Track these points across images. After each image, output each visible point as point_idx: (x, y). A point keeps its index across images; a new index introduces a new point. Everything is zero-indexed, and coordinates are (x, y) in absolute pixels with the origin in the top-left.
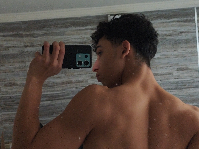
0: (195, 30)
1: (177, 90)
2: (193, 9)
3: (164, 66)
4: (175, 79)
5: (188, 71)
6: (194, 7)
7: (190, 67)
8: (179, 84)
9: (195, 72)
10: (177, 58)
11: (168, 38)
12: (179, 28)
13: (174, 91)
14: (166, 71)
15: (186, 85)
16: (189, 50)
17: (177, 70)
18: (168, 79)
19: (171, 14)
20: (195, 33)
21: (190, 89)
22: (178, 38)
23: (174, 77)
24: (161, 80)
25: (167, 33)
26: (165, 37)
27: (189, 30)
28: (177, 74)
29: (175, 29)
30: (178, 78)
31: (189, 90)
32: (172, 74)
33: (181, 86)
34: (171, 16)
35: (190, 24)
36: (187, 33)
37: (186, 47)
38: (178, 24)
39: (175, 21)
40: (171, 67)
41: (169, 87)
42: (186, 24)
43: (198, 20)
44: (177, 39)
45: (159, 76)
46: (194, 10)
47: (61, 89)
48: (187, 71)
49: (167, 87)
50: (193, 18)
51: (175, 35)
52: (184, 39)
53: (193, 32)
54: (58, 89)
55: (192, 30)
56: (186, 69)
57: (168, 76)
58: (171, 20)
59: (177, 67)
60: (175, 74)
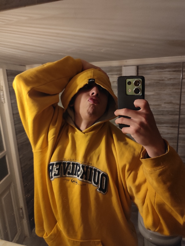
3: (156, 100)
4: (162, 108)
7: (174, 102)
8: (165, 112)
9: (177, 105)
10: (166, 96)
11: (161, 82)
12: (169, 75)
14: (156, 103)
15: (168, 113)
17: (165, 103)
18: (157, 108)
21: (172, 116)
25: (161, 79)
26: (159, 81)
29: (167, 76)
30: (164, 108)
34: (164, 67)
35: (178, 73)
36: (174, 80)
37: (172, 89)
38: (169, 73)
39: (167, 71)
40: (161, 101)
41: (158, 113)
42: (175, 73)
44: (167, 83)
45: (152, 106)
50: (180, 69)
52: (172, 84)
53: (179, 79)
56: (171, 103)
57: (158, 107)
58: (165, 70)
59: (165, 101)
60: (163, 105)
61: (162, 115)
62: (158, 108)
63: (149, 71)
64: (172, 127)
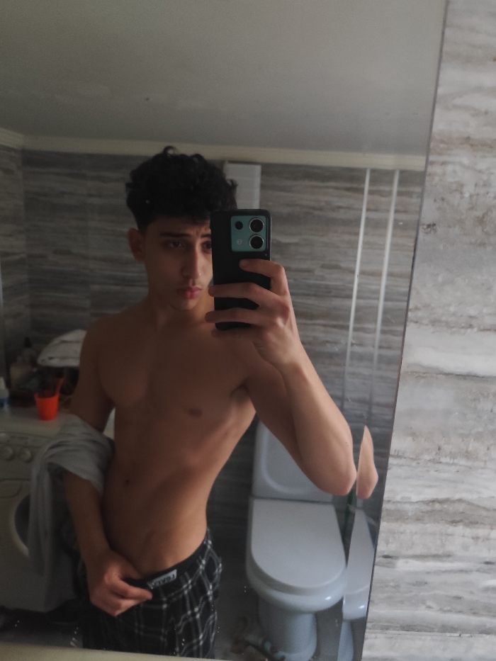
0: (361, 207)
1: (317, 298)
2: (363, 171)
3: (302, 257)
4: (317, 280)
5: (339, 271)
6: (366, 167)
7: (343, 265)
8: (321, 290)
9: (349, 274)
10: (325, 248)
11: (317, 213)
12: (336, 199)
13: (311, 299)
14: (304, 266)
15: (329, 292)
16: (347, 237)
17: (323, 267)
18: (305, 279)
19: (327, 174)
20: (360, 212)
22: (331, 215)
23: (315, 277)
24: (295, 279)
25: (316, 205)
26: (311, 211)
27: (351, 205)
29: (331, 200)
30: (321, 280)
31: (335, 300)
32: (313, 272)
33: (323, 292)
34: (326, 177)
35: (355, 195)
36: (346, 210)
37: (342, 232)
38: (336, 192)
39: (331, 187)
40: (313, 261)
41: (305, 292)
42: (349, 194)
43: (368, 191)
45: (292, 273)
46: (366, 173)
48: (336, 270)
50: (362, 186)
51: (328, 210)
53: (357, 210)
55: (356, 206)
56: (337, 267)
57: (306, 274)
59: (323, 262)
60: (318, 272)
61: (315, 295)
63: (289, 183)
64: (335, 326)
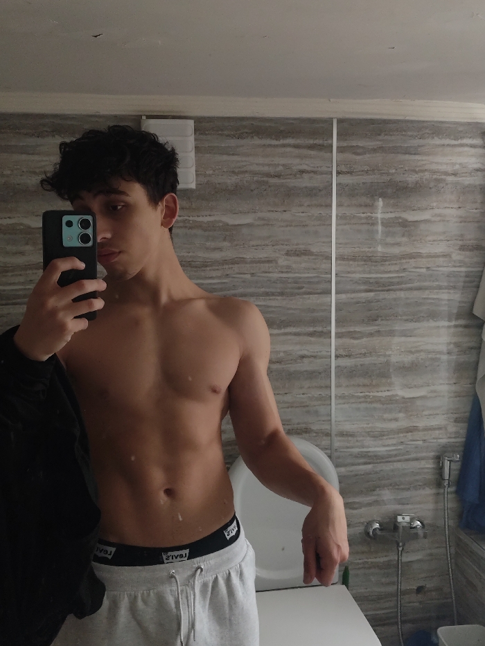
0: (330, 170)
1: (284, 297)
2: (330, 121)
3: (259, 242)
4: (282, 272)
5: (310, 257)
6: (331, 116)
7: (314, 249)
8: (290, 285)
9: (324, 261)
10: (288, 228)
11: (273, 181)
12: (297, 161)
13: (277, 300)
14: (262, 255)
15: (302, 288)
16: (316, 212)
17: (288, 254)
19: (282, 128)
20: (330, 176)
21: (311, 296)
22: (293, 182)
23: (279, 268)
24: (253, 274)
25: (272, 170)
26: (265, 179)
27: (318, 167)
28: (285, 263)
29: (290, 162)
30: (287, 272)
31: (309, 298)
32: (277, 263)
33: (292, 288)
34: (281, 131)
35: (322, 154)
36: (312, 175)
37: (309, 206)
38: (296, 151)
39: (289, 145)
40: (276, 247)
41: (267, 290)
42: (312, 153)
43: (337, 147)
44: (292, 185)
45: (248, 265)
46: (332, 124)
47: (22, 279)
48: (307, 257)
49: (263, 290)
50: (330, 142)
51: (288, 177)
52: (306, 187)
53: (326, 174)
54: (17, 280)
55: (324, 169)
56: (306, 253)
58: (282, 142)
59: (288, 247)
60: (282, 262)
61: (282, 294)
62: (269, 272)
63: (233, 142)
64: (312, 334)
